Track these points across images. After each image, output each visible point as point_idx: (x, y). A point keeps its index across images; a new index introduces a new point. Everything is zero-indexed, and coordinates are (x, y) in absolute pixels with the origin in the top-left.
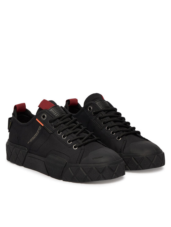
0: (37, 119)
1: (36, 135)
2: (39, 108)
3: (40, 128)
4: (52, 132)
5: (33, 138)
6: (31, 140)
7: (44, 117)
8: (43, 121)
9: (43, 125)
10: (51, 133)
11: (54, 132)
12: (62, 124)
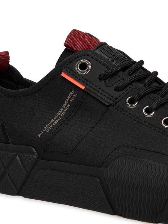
0: (63, 75)
1: (61, 113)
2: (65, 48)
3: (72, 95)
4: (111, 102)
5: (54, 122)
6: (48, 128)
7: (83, 66)
8: (83, 77)
9: (83, 87)
10: (110, 105)
11: (117, 101)
12: (134, 82)
